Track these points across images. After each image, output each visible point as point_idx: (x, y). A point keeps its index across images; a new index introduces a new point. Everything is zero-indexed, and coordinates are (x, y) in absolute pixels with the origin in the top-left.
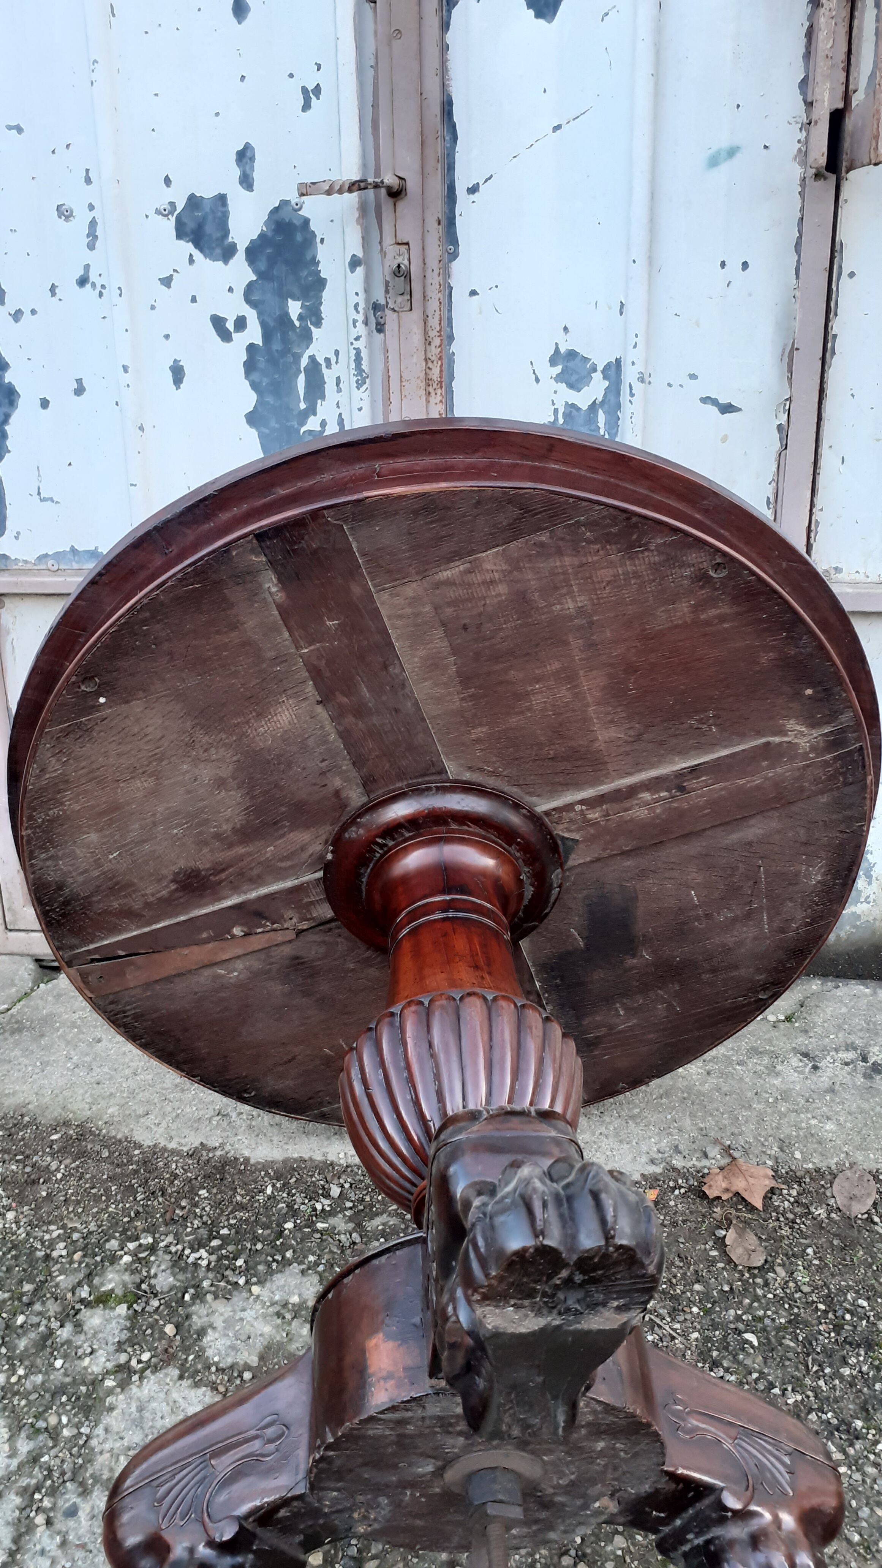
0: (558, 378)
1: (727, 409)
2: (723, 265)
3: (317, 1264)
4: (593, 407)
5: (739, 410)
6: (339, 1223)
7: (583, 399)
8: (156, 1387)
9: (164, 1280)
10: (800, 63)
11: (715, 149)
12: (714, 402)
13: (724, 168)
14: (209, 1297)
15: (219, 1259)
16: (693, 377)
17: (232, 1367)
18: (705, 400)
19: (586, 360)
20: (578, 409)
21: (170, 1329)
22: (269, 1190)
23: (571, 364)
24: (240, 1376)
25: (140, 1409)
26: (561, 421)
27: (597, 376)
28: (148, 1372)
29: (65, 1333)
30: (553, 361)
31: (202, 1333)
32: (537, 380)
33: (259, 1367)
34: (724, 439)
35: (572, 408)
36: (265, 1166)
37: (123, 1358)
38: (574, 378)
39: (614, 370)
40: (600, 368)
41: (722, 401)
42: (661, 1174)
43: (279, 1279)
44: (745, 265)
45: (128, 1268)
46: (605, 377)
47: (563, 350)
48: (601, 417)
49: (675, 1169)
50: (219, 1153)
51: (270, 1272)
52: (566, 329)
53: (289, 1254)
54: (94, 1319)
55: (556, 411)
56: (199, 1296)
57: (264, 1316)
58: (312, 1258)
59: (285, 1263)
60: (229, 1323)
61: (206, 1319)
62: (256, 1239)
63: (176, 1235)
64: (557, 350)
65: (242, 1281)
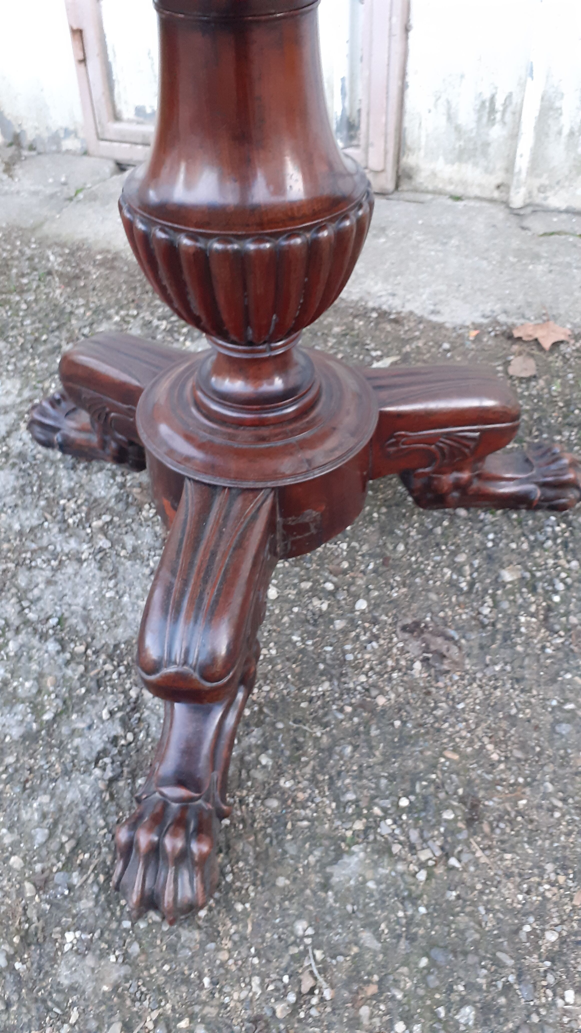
42: (485, 323)
49: (497, 322)
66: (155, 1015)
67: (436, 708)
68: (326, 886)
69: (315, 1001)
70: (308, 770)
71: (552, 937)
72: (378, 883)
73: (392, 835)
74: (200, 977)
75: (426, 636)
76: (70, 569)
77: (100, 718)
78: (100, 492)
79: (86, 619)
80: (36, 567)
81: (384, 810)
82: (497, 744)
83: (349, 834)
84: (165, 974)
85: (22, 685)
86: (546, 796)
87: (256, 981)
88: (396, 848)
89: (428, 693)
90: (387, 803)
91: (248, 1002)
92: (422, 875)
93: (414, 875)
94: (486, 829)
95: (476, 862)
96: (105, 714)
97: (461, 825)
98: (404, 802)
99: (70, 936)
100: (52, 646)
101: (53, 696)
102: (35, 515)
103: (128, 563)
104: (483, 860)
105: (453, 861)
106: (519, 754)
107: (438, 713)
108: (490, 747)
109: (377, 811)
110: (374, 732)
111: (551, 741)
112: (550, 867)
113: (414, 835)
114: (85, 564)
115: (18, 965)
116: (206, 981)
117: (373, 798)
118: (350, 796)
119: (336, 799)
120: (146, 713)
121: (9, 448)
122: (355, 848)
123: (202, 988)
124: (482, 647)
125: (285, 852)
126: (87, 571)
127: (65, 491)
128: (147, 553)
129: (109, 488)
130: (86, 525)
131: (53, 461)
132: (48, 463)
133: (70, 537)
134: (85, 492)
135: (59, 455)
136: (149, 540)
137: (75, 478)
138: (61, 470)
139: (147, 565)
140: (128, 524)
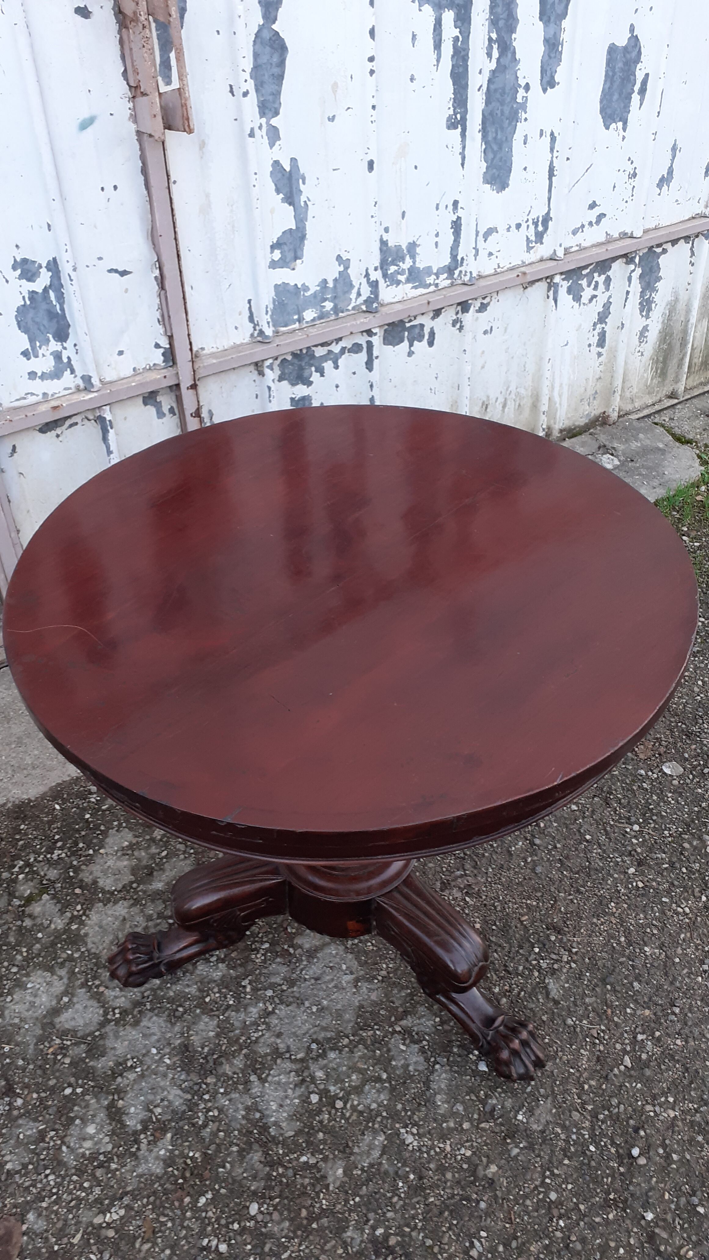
0: (21, 277)
1: (124, 273)
2: (103, 189)
3: (120, 825)
4: (46, 290)
5: (130, 273)
7: (39, 285)
8: (97, 915)
9: (53, 874)
10: (120, 61)
11: (81, 118)
12: (116, 271)
13: (90, 130)
14: (83, 867)
15: (69, 849)
16: (100, 259)
17: (124, 887)
18: (111, 271)
19: (34, 262)
20: (37, 293)
21: (78, 891)
22: (57, 807)
23: (25, 267)
24: (132, 888)
25: (101, 927)
26: (28, 303)
27: (43, 270)
28: (88, 912)
29: (28, 923)
30: (14, 268)
31: (95, 882)
32: (7, 281)
33: (136, 879)
34: (126, 291)
35: (33, 294)
36: (43, 797)
37: (68, 915)
38: (30, 274)
39: (53, 266)
40: (44, 265)
41: (120, 269)
43: (109, 840)
44: (115, 188)
45: (26, 880)
46: (49, 270)
47: (18, 260)
48: (52, 295)
50: (9, 805)
51: (102, 841)
52: (17, 246)
53: (102, 828)
54: (36, 908)
55: (24, 298)
56: (77, 870)
57: (119, 859)
58: (116, 823)
59: (105, 833)
60: (105, 872)
61: (91, 877)
62: (78, 831)
63: (34, 852)
64: (15, 260)
65: (91, 852)
66: (576, 1097)
67: (495, 907)
68: (556, 1002)
69: (602, 1035)
70: (495, 977)
71: (623, 939)
72: (567, 982)
73: (548, 964)
74: (569, 1072)
75: (453, 884)
76: (274, 1021)
77: (403, 1051)
78: (217, 975)
79: (325, 1029)
80: (257, 1038)
81: (535, 960)
82: (529, 898)
83: (538, 980)
84: (560, 1084)
85: (351, 1081)
86: (565, 899)
87: (582, 1051)
88: (556, 966)
89: (485, 905)
90: (533, 956)
91: (589, 1060)
92: (573, 965)
93: (571, 968)
94: (566, 929)
95: (578, 943)
96: (403, 1048)
97: (560, 937)
98: (537, 950)
99: (520, 1117)
100: (332, 1055)
101: (371, 1068)
102: (207, 1020)
103: (295, 989)
104: (579, 940)
105: (574, 950)
106: (539, 894)
107: (499, 908)
108: (529, 902)
109: (534, 962)
110: (493, 939)
111: (540, 878)
112: (595, 920)
113: (554, 956)
114: (277, 1011)
115: (521, 1145)
116: (571, 1070)
117: (527, 960)
118: (521, 968)
119: (518, 974)
120: (415, 1029)
121: (119, 1007)
122: (547, 981)
123: (574, 1074)
124: (475, 868)
125: (531, 1009)
126: (283, 1012)
127: (197, 993)
128: (294, 975)
129: (217, 968)
130: (243, 995)
131: (160, 988)
132: (159, 992)
133: (245, 1009)
134: (209, 983)
135: (157, 981)
136: (284, 969)
137: (190, 983)
138: (174, 987)
139: (305, 980)
140: (260, 974)
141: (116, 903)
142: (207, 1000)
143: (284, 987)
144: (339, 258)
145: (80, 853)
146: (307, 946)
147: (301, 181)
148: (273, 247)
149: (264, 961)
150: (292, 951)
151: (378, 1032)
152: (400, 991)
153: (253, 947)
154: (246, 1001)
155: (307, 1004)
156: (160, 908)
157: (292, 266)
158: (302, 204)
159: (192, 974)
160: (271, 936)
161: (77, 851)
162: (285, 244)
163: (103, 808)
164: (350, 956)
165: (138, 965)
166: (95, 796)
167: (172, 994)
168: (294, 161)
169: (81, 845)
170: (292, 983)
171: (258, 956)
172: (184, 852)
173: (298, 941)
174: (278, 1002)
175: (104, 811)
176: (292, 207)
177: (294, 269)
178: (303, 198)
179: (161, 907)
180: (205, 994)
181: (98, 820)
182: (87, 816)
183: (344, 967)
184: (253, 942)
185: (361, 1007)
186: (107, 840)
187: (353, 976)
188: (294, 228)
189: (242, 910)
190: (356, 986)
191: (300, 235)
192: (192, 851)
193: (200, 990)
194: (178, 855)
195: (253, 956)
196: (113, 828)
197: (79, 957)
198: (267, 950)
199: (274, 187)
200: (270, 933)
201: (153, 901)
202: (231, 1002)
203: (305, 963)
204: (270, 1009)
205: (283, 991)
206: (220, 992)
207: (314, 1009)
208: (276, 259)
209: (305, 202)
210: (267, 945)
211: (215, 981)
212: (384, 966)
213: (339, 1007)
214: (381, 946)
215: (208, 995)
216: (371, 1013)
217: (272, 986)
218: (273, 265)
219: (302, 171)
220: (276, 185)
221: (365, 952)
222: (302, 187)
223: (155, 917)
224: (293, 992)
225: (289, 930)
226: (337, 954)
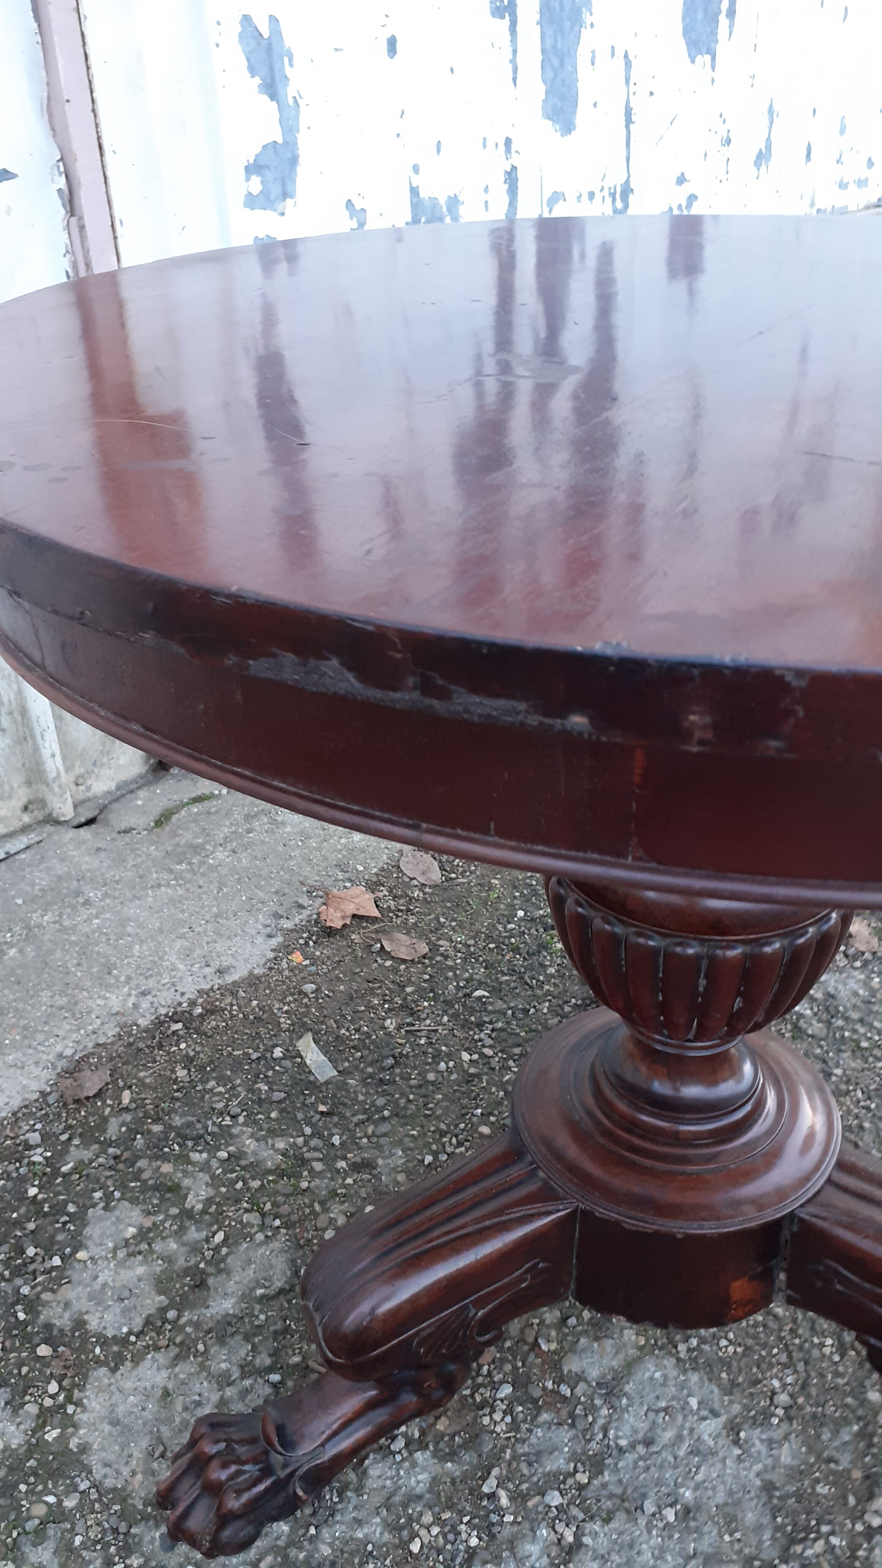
3: (108, 1197)
6: (78, 1153)
8: (102, 1397)
14: (46, 1296)
17: (148, 1322)
21: (44, 1350)
24: (165, 1321)
25: (115, 1423)
28: (76, 1394)
31: (80, 1324)
33: (172, 1300)
37: (32, 1409)
42: (285, 941)
43: (92, 1231)
49: (291, 931)
51: (75, 1234)
53: (71, 1208)
56: (32, 1305)
57: (121, 1264)
58: (98, 1195)
59: (79, 1217)
60: (97, 1298)
61: (67, 1315)
62: (19, 1224)
65: (57, 1261)
78: (418, 1481)
103: (607, 1476)
114: (587, 1540)
126: (602, 1538)
127: (387, 1536)
128: (593, 1445)
129: (414, 1465)
130: (494, 1518)
131: (293, 1543)
132: (293, 1552)
133: (512, 1549)
134: (405, 1505)
135: (283, 1527)
136: (564, 1435)
137: (361, 1515)
138: (326, 1533)
139: (621, 1450)
140: (515, 1457)
141: (137, 1360)
142: (415, 1547)
143: (583, 1478)
144: (349, 204)
145: (31, 1267)
146: (594, 1374)
147: (286, 59)
148: (250, 170)
149: (514, 1426)
150: (565, 1390)
151: (835, 1541)
152: (836, 1433)
153: (478, 1399)
154: (507, 1532)
155: (650, 1507)
156: (242, 1353)
157: (280, 208)
158: (291, 101)
159: (359, 1490)
160: (508, 1367)
161: (25, 1265)
162: (267, 167)
163: (64, 1169)
164: (695, 1377)
165: (239, 1492)
166: (39, 1150)
167: (326, 1551)
168: (273, 20)
169: (31, 1251)
170: (596, 1465)
171: (497, 1417)
172: (262, 1227)
173: (572, 1365)
174: (581, 1516)
175: (65, 1176)
176: (274, 103)
177: (283, 214)
178: (291, 92)
179: (243, 1350)
180: (405, 1533)
181: (60, 1193)
182: (33, 1191)
183: (694, 1402)
184: (475, 1388)
185: (769, 1487)
186: (88, 1231)
187: (723, 1419)
188: (280, 141)
189: (479, 1304)
190: (736, 1442)
191: (289, 155)
192: (277, 1223)
193: (394, 1528)
194: (252, 1236)
195: (486, 1420)
196: (94, 1206)
197: (80, 1507)
198: (511, 1402)
199: (245, 64)
200: (503, 1361)
201: (222, 1340)
202: (474, 1542)
203: (605, 1412)
204: (570, 1539)
205: (581, 1487)
206: (437, 1521)
207: (670, 1515)
208: (255, 193)
209: (295, 98)
210: (506, 1390)
211: (420, 1497)
212: (776, 1383)
213: (721, 1497)
214: (750, 1342)
215: (414, 1536)
216: (799, 1496)
217: (557, 1480)
218: (251, 201)
219: (288, 43)
220: (248, 59)
221: (721, 1360)
222: (288, 71)
223: (236, 1375)
224: (604, 1486)
225: (544, 1347)
226: (665, 1377)
